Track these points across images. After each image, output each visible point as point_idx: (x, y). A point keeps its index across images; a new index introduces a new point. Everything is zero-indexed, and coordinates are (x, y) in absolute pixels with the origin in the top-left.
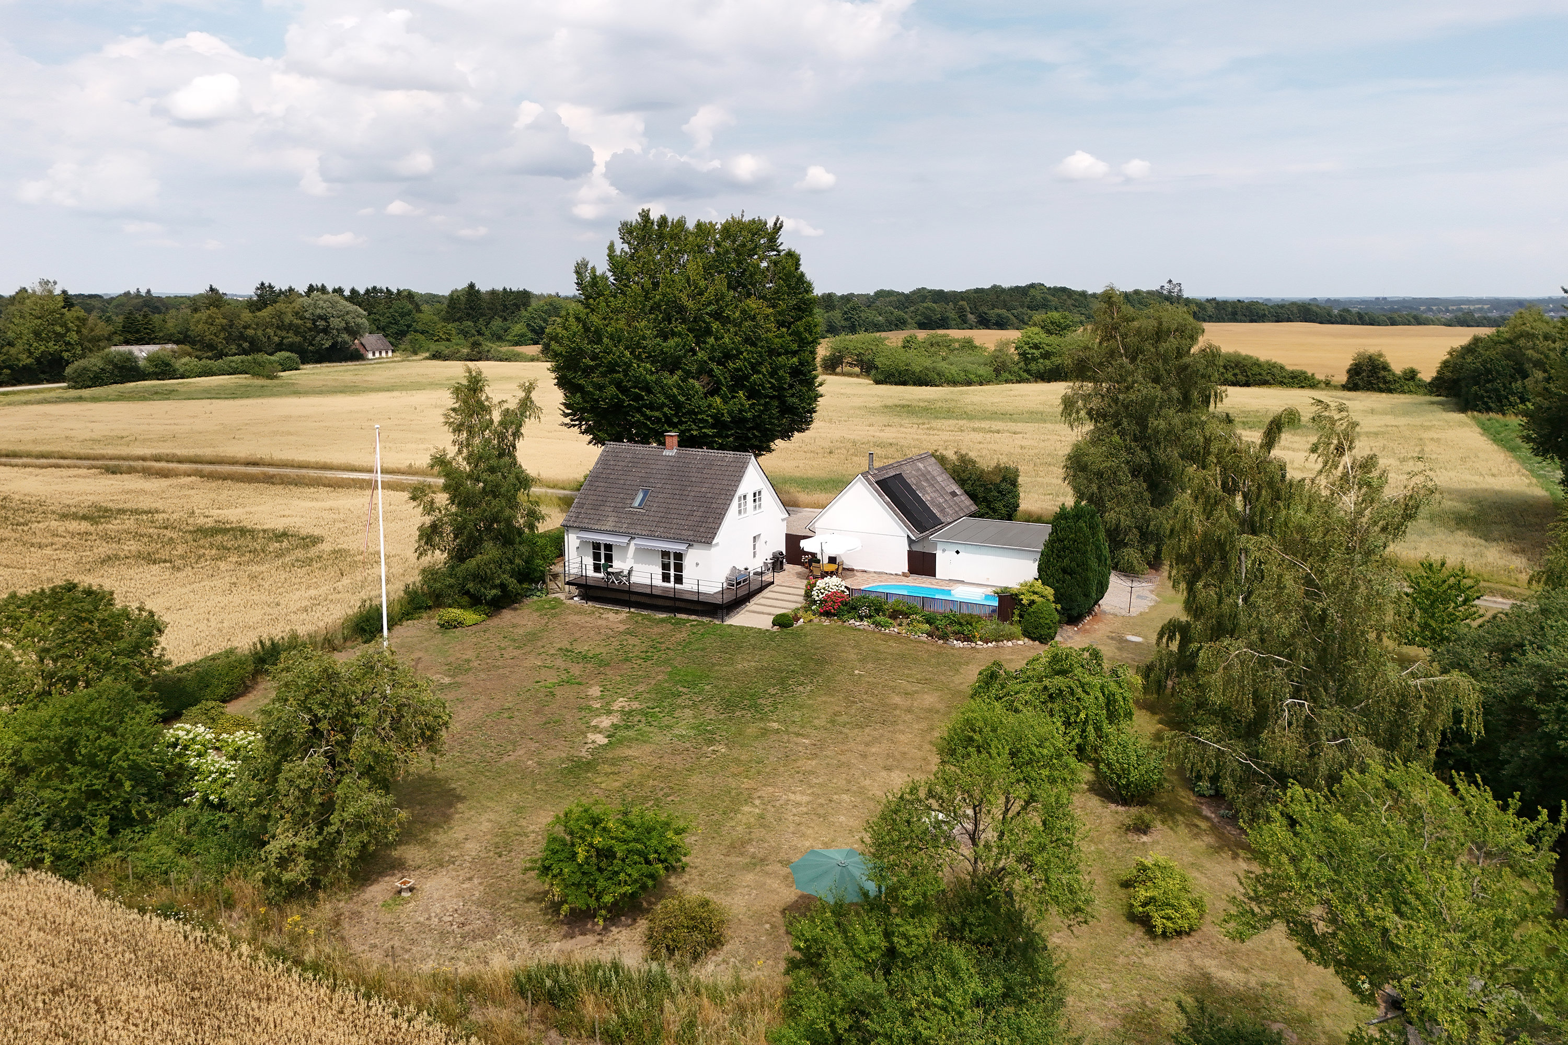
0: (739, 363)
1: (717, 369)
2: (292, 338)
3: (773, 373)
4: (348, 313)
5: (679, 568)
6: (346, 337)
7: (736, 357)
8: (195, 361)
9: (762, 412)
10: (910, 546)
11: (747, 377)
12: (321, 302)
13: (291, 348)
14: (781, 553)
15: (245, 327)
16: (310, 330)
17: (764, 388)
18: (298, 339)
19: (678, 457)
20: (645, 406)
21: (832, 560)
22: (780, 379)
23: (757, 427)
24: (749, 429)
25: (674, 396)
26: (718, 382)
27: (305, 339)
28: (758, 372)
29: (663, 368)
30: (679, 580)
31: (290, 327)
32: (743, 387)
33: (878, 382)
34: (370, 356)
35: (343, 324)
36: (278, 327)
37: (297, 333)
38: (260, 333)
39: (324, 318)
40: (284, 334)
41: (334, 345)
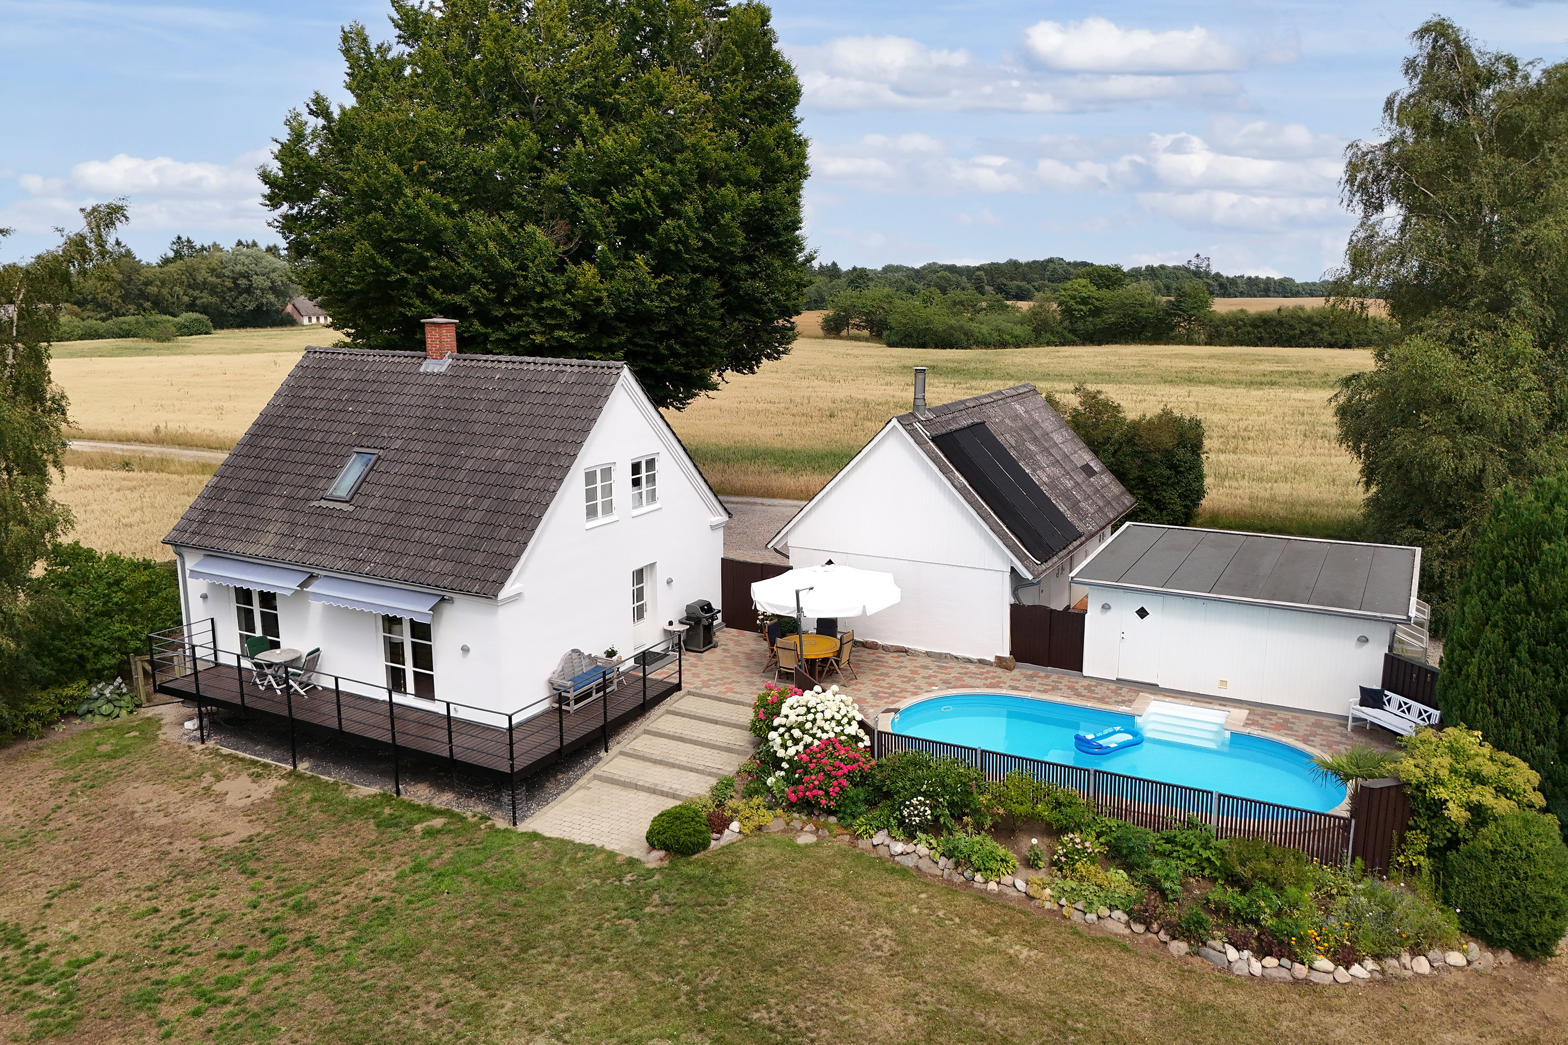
0: (635, 194)
1: (588, 205)
2: (206, 298)
3: (709, 219)
4: (274, 271)
5: (424, 657)
6: (271, 297)
7: (627, 179)
8: (76, 321)
9: (688, 300)
10: (1015, 593)
11: (651, 225)
12: (242, 258)
13: (204, 310)
14: (707, 607)
15: (148, 283)
16: (230, 289)
17: (688, 249)
18: (214, 300)
19: (453, 375)
20: (434, 282)
21: (827, 626)
22: (724, 233)
23: (678, 333)
24: (663, 337)
25: (491, 259)
26: (590, 235)
27: (224, 300)
28: (677, 215)
29: (474, 204)
30: (425, 687)
31: (204, 286)
32: (644, 247)
33: (890, 345)
34: (305, 321)
35: (268, 283)
36: (189, 286)
37: (213, 292)
38: (165, 291)
39: (246, 276)
40: (196, 293)
41: (259, 307)
